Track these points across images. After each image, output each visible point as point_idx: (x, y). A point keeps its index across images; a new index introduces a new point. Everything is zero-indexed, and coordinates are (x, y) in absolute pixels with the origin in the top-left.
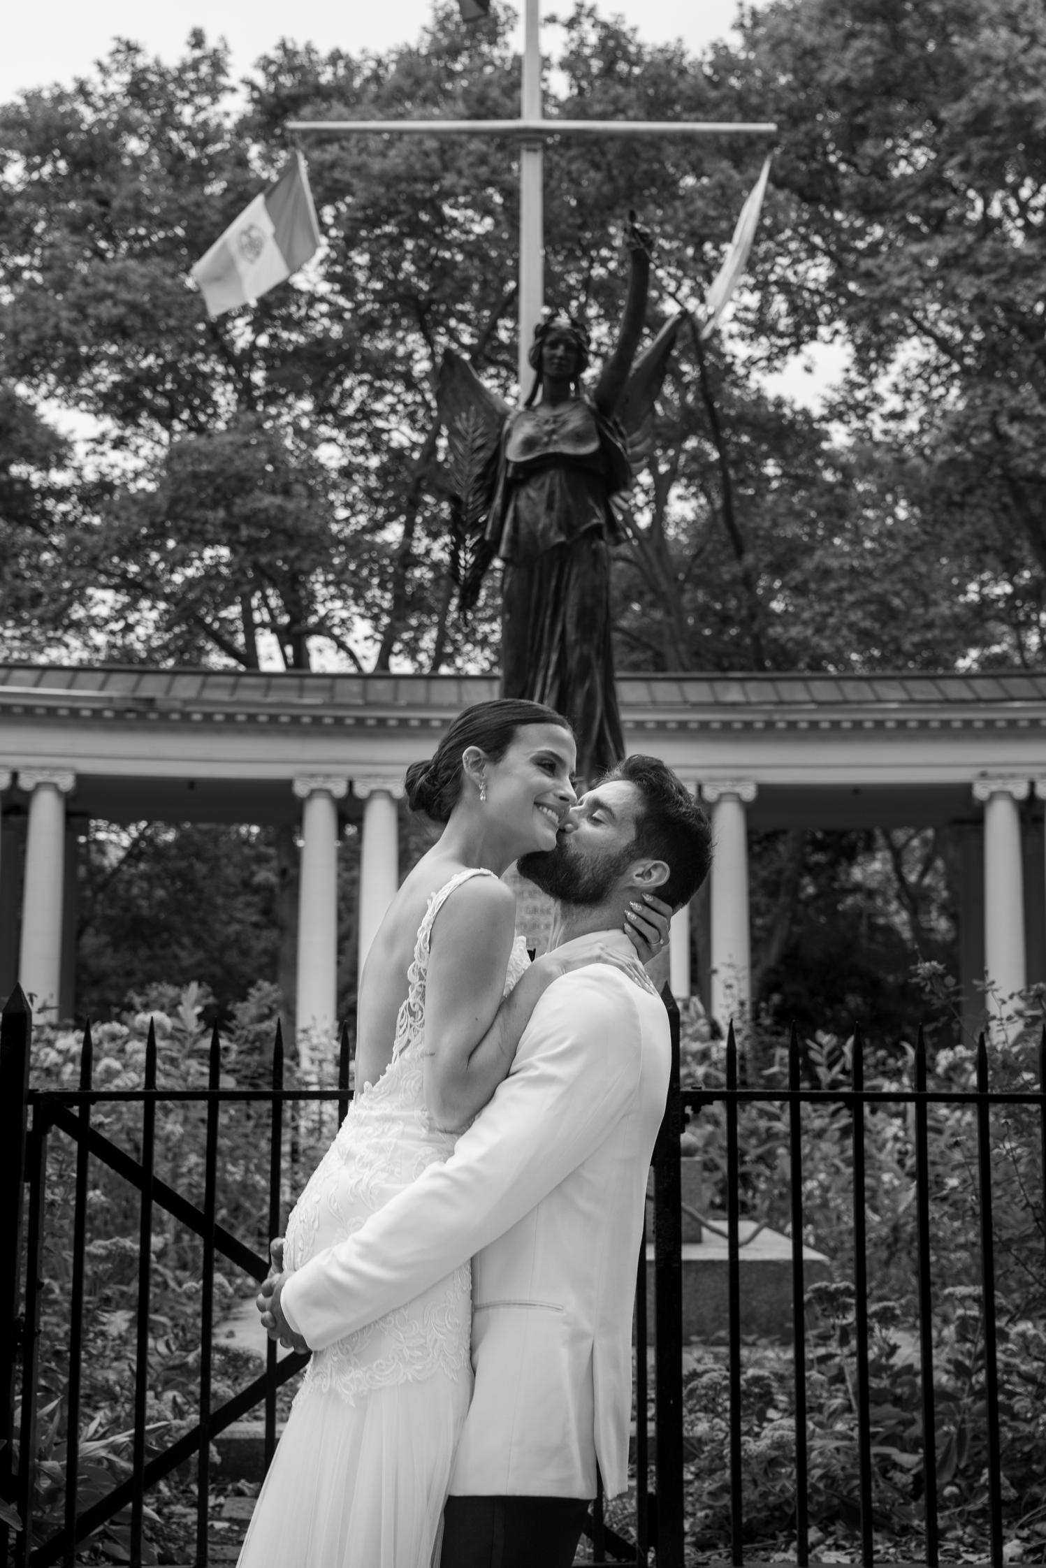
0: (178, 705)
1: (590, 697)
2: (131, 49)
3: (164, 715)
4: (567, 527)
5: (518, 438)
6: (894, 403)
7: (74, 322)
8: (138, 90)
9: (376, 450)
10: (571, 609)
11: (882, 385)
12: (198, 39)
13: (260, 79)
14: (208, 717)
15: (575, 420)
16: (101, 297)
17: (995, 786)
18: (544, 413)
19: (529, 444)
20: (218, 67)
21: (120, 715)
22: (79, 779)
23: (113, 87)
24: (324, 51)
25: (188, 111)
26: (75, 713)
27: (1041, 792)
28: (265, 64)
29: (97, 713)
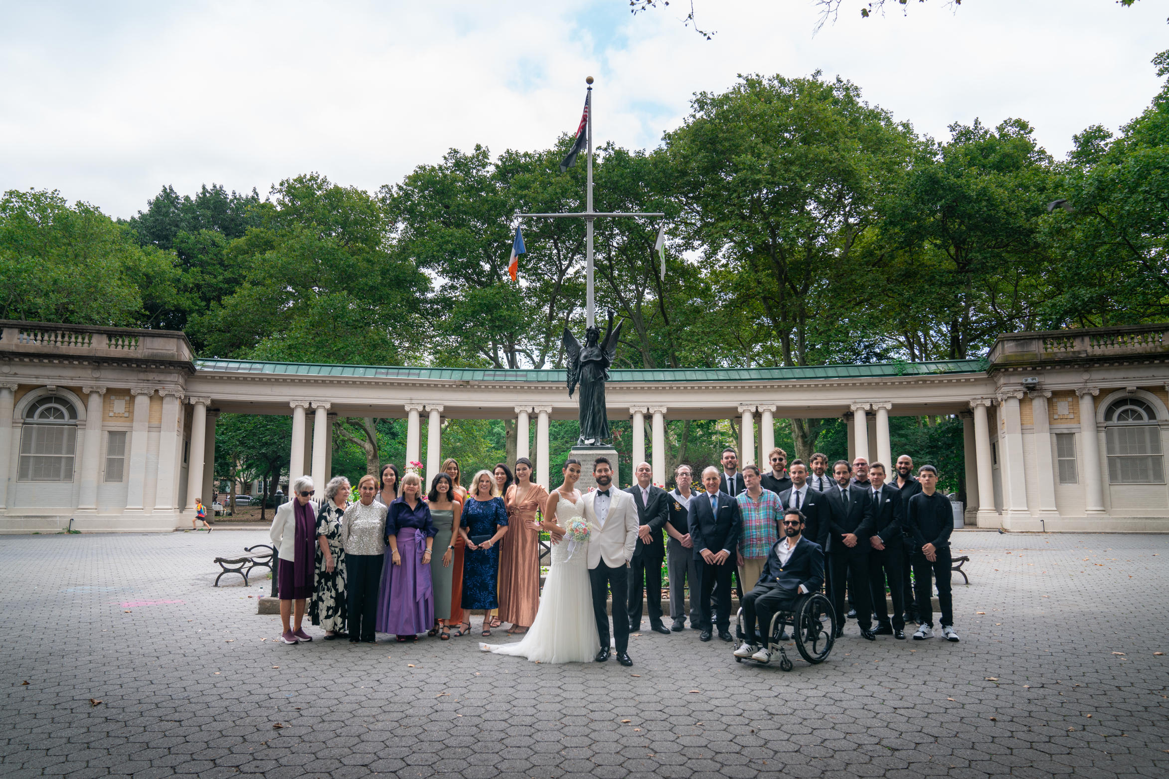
0: (477, 383)
2: (456, 152)
3: (472, 386)
4: (595, 377)
5: (583, 354)
6: (724, 261)
7: (438, 251)
8: (458, 164)
9: (539, 280)
10: (595, 397)
11: (720, 255)
12: (478, 147)
13: (500, 163)
14: (486, 387)
15: (596, 352)
16: (447, 242)
17: (745, 408)
18: (589, 349)
19: (586, 357)
20: (485, 155)
21: (458, 386)
22: (445, 407)
23: (449, 164)
24: (522, 152)
25: (475, 171)
26: (443, 386)
27: (760, 410)
28: (501, 158)
29: (450, 386)
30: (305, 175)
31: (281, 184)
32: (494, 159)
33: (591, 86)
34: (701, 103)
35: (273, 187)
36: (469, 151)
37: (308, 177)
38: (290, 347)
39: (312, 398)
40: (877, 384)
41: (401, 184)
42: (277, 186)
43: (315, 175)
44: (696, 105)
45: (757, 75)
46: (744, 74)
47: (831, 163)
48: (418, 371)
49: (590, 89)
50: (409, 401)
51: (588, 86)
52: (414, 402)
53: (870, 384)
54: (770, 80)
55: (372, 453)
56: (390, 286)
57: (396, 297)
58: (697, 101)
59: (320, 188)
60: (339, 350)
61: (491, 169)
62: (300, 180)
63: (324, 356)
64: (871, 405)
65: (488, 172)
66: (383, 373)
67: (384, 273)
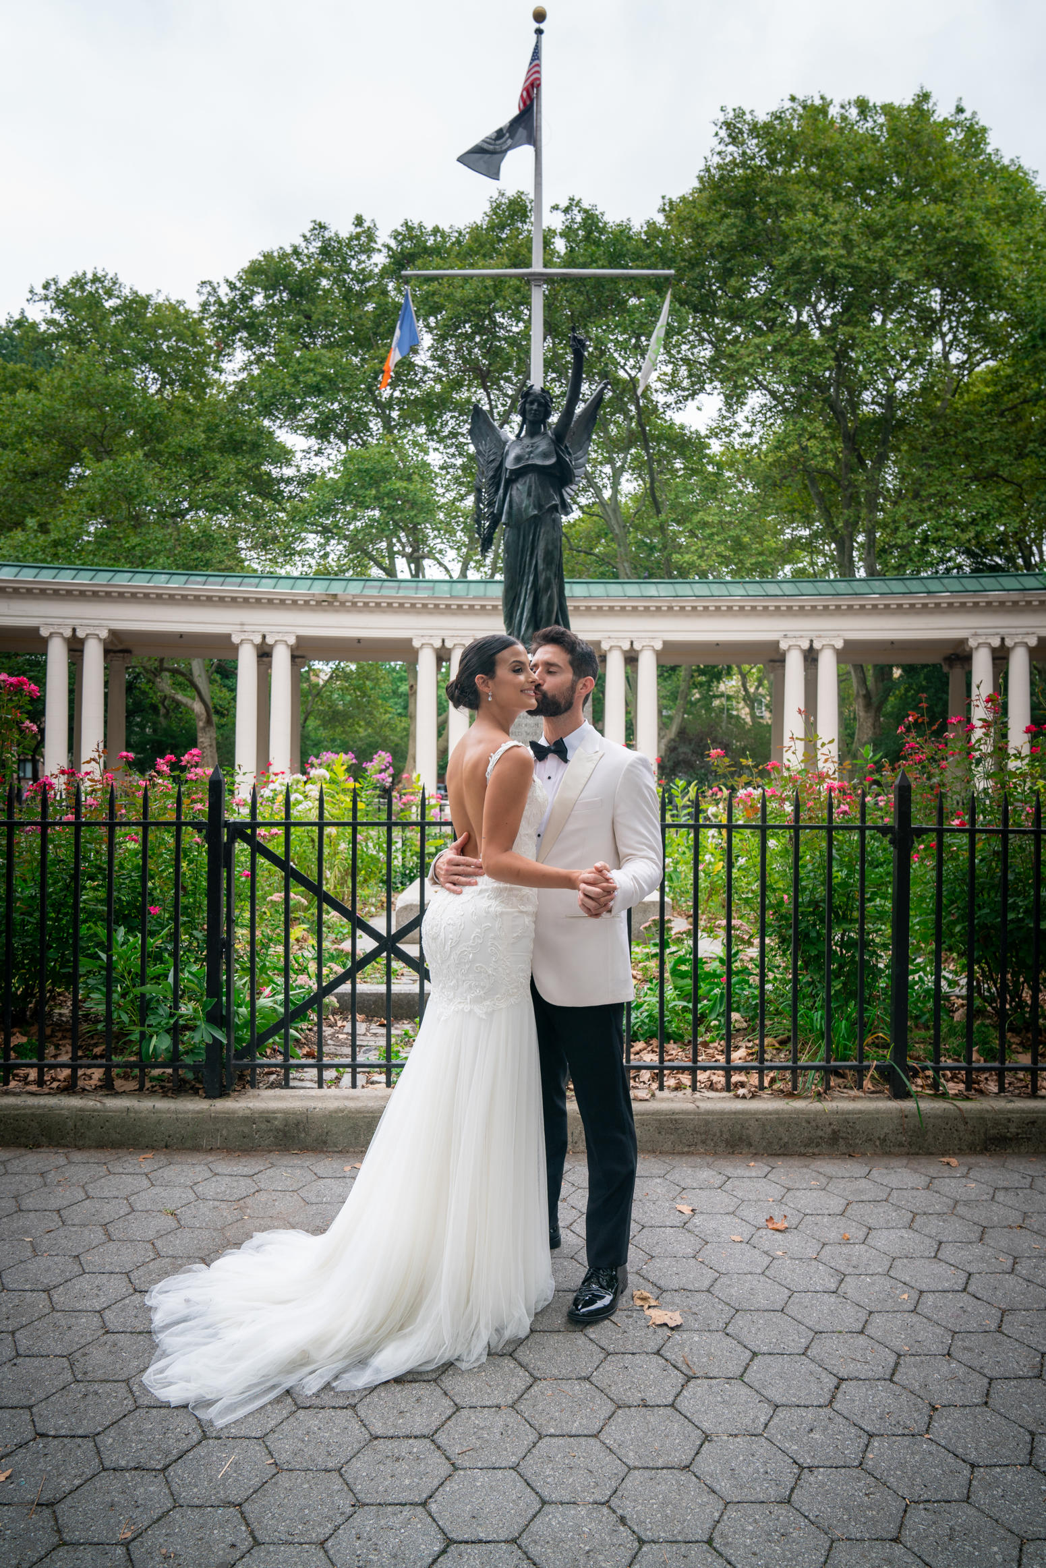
0: (350, 598)
1: (551, 600)
2: (322, 227)
3: (343, 604)
4: (539, 506)
5: (512, 455)
6: (746, 427)
7: (292, 385)
8: (326, 251)
10: (540, 552)
12: (359, 221)
13: (393, 244)
14: (366, 604)
15: (543, 445)
16: (307, 371)
17: (791, 642)
18: (527, 441)
19: (518, 459)
20: (370, 235)
21: (319, 603)
22: (298, 638)
23: (312, 250)
24: (429, 227)
25: (354, 263)
26: (295, 602)
27: (817, 645)
28: (396, 235)
29: (307, 602)
30: (84, 274)
31: (46, 286)
32: (383, 237)
33: (542, 26)
34: (733, 130)
35: (31, 292)
36: (343, 228)
37: (89, 276)
38: (56, 543)
39: (75, 622)
40: (1015, 603)
41: (232, 279)
42: (40, 290)
43: (100, 273)
44: (723, 133)
45: (822, 98)
46: (800, 97)
47: (947, 230)
48: (257, 580)
49: (539, 32)
50: (238, 628)
51: (536, 25)
52: (246, 628)
53: (1002, 603)
54: (842, 107)
55: (204, 716)
56: (222, 451)
57: (229, 466)
58: (727, 125)
59: (109, 294)
60: (134, 548)
61: (380, 260)
62: (78, 283)
63: (110, 559)
64: (1003, 639)
65: (376, 265)
66: (198, 583)
67: (211, 429)
